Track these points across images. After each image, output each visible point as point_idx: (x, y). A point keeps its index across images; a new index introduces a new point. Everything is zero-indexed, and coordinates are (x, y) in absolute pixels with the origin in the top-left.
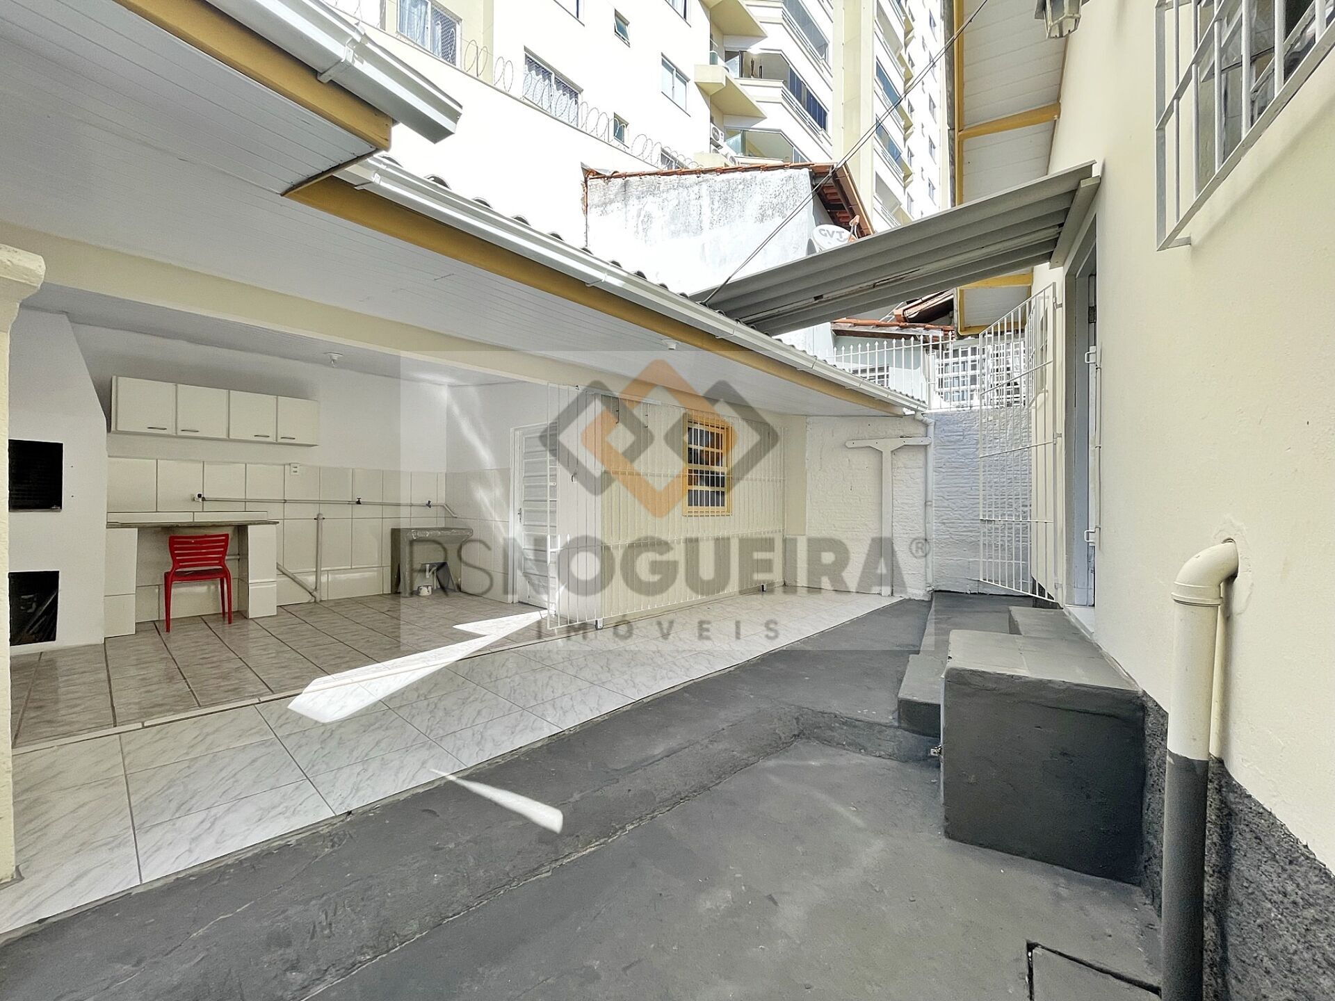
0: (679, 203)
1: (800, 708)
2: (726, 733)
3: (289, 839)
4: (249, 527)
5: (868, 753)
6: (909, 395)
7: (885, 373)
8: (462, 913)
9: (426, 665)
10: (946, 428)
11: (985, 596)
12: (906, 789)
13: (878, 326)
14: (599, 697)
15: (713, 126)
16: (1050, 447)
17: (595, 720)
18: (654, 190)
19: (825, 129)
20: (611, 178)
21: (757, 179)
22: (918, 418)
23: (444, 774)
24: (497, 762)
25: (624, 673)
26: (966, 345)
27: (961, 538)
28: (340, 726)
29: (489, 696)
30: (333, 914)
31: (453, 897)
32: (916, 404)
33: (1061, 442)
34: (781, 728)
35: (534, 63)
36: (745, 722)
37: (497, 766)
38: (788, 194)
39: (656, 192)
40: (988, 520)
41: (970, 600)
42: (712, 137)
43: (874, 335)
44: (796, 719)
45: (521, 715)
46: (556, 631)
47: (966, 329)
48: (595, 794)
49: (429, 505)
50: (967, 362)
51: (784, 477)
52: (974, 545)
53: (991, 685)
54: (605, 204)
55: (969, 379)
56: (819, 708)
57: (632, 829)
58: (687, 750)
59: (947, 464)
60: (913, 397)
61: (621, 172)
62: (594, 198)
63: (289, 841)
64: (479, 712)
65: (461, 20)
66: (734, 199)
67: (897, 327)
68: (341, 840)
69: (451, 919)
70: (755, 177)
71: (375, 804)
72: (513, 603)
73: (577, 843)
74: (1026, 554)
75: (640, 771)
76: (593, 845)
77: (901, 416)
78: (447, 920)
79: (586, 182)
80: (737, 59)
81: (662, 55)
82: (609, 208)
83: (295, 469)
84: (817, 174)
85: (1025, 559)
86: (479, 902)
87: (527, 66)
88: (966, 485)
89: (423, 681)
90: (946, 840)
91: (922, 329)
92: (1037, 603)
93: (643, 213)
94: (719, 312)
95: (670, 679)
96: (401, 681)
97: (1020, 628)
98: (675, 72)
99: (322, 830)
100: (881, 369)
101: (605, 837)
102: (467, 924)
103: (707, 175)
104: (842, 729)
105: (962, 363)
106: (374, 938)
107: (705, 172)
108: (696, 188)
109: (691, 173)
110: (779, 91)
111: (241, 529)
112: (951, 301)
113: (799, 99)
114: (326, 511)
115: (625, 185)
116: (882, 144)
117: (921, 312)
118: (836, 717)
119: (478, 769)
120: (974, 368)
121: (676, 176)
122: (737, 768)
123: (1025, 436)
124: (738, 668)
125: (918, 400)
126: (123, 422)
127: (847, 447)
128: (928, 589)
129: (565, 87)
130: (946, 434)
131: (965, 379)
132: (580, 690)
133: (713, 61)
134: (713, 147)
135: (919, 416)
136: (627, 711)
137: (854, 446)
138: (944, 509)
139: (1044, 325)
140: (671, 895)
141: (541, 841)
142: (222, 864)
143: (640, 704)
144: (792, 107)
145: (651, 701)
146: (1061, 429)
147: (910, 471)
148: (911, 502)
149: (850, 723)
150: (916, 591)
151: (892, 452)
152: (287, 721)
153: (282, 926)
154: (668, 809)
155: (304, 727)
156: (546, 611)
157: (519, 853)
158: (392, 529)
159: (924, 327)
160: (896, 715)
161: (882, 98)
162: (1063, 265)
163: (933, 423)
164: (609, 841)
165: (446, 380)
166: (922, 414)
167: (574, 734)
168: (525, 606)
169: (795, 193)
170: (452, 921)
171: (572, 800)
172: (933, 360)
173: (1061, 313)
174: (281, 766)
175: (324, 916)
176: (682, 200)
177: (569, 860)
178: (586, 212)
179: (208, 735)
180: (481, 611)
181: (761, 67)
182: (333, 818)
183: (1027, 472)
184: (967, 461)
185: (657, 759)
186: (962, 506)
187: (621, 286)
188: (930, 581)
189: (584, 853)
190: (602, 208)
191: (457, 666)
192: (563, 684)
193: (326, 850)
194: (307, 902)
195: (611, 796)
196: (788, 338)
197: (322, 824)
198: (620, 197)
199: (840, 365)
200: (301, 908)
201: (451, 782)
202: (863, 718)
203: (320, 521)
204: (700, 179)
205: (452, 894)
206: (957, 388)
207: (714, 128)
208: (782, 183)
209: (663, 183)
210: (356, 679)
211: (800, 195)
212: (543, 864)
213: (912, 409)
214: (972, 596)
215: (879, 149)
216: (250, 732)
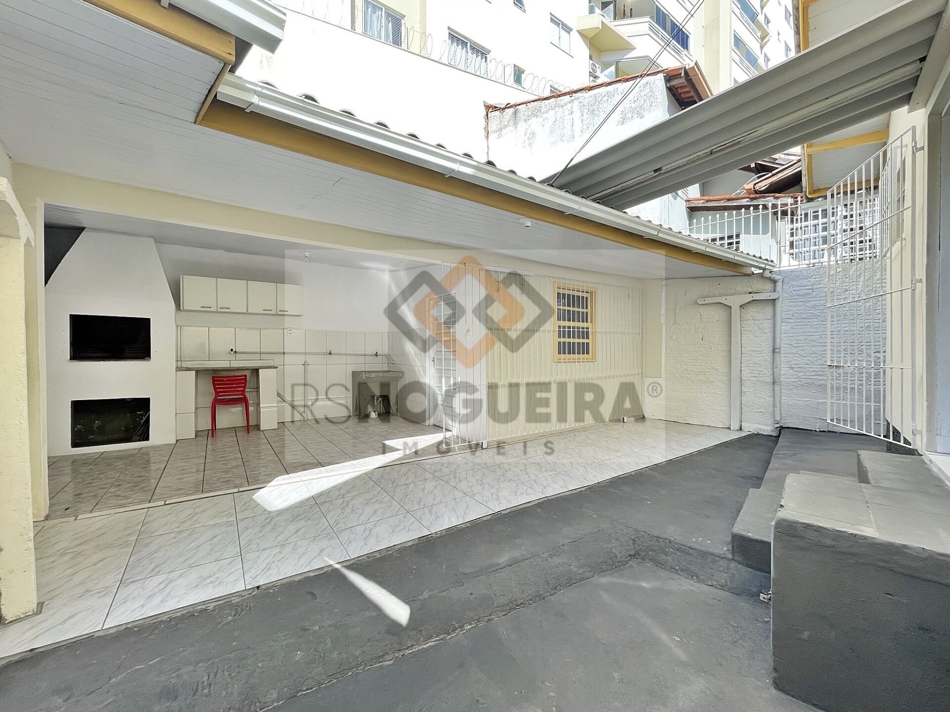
0: (556, 119)
1: (637, 531)
2: (565, 548)
3: (208, 605)
4: (260, 370)
5: (700, 581)
6: (756, 256)
7: (734, 240)
8: (314, 689)
9: (354, 471)
10: (795, 283)
11: (835, 434)
12: (736, 625)
13: (729, 200)
14: (467, 506)
15: (591, 62)
16: (907, 294)
17: (458, 526)
18: (537, 113)
19: (687, 49)
20: (505, 108)
21: (618, 90)
22: (765, 276)
23: (331, 562)
24: (375, 556)
25: (492, 487)
26: (817, 206)
27: (810, 381)
28: (278, 515)
29: (388, 498)
30: (213, 677)
31: (309, 673)
32: (764, 263)
33: (921, 288)
34: (618, 548)
35: (456, 38)
36: (584, 539)
37: (374, 559)
38: (645, 97)
39: (538, 114)
40: (836, 366)
41: (818, 438)
42: (591, 71)
43: (725, 208)
44: (632, 540)
45: (405, 517)
46: (456, 448)
47: (814, 192)
48: (442, 594)
49: (376, 355)
50: (818, 224)
51: (642, 330)
52: (822, 388)
53: (829, 542)
54: (501, 129)
55: (821, 240)
56: (656, 533)
57: (470, 629)
58: (528, 561)
59: (795, 315)
60: (760, 258)
61: (512, 103)
62: (493, 126)
63: (209, 607)
64: (375, 512)
65: (405, 16)
66: (600, 110)
67: (747, 199)
68: (242, 611)
69: (304, 692)
70: (617, 89)
71: (275, 583)
72: (429, 425)
73: (419, 636)
74: (879, 397)
75: (484, 577)
76: (434, 640)
77: (749, 275)
78: (301, 693)
79: (487, 115)
80: (611, 7)
81: (551, 14)
82: (504, 132)
83: (290, 332)
84: (670, 76)
85: (877, 401)
86: (329, 680)
87: (450, 41)
88: (815, 334)
89: (346, 483)
90: (774, 692)
91: (772, 198)
92: (891, 449)
93: (529, 132)
94: (566, 191)
95: (527, 494)
96: (331, 482)
97: (870, 475)
98: (561, 25)
99: (234, 600)
100: (730, 237)
101: (445, 634)
102: (315, 699)
103: (578, 94)
104: (676, 554)
105: (813, 226)
106: (240, 702)
107: (576, 92)
108: (569, 106)
109: (565, 94)
110: (647, 25)
111: (256, 371)
112: (800, 172)
113: (664, 28)
114: (310, 359)
115: (515, 113)
116: (739, 54)
117: (771, 184)
118: (670, 542)
119: (359, 561)
120: (825, 229)
121: (553, 99)
122: (570, 581)
123: (879, 287)
124: (589, 489)
125: (767, 260)
126: (187, 304)
127: (698, 304)
128: (776, 426)
129: (478, 51)
130: (794, 289)
131: (817, 240)
132: (455, 499)
133: (592, 11)
134: (592, 78)
135: (767, 274)
136: (487, 520)
137: (704, 303)
138: (792, 355)
139: (901, 176)
140: (487, 703)
141: (388, 632)
142: (158, 620)
143: (499, 515)
144: (658, 36)
145: (509, 513)
146: (921, 273)
147: (758, 322)
148: (760, 349)
149: (683, 550)
150: (766, 428)
151: (741, 306)
152: (248, 508)
153: (174, 682)
154: (504, 613)
155: (256, 514)
156: (450, 433)
157: (369, 640)
158: (353, 373)
159: (774, 196)
160: (730, 547)
161: (739, 16)
162: (925, 105)
163: (781, 280)
164: (448, 637)
165: (386, 267)
166: (770, 272)
167: (440, 537)
168: (437, 427)
169: (652, 96)
170: (305, 695)
171: (421, 597)
172: (784, 226)
173: (922, 158)
174: (229, 543)
175: (207, 677)
176: (558, 117)
177: (410, 651)
178: (487, 137)
179: (197, 514)
180: (405, 431)
181: (631, 9)
182: (243, 591)
183: (881, 321)
184: (816, 312)
185: (500, 567)
186: (811, 352)
187: (472, 174)
188: (778, 418)
189: (425, 646)
190: (499, 133)
191: (373, 472)
192: (443, 493)
193: (230, 618)
194: (197, 663)
195: (455, 597)
196: (632, 211)
197: (234, 595)
198: (512, 122)
199: (694, 236)
200: (191, 668)
201: (337, 569)
202: (698, 547)
203: (306, 366)
204: (573, 98)
205: (309, 671)
206: (808, 249)
207: (592, 64)
208: (640, 89)
209: (543, 106)
210: (303, 479)
211: (655, 97)
212: (387, 653)
213: (760, 268)
214: (821, 433)
215: (737, 59)
216: (222, 514)
